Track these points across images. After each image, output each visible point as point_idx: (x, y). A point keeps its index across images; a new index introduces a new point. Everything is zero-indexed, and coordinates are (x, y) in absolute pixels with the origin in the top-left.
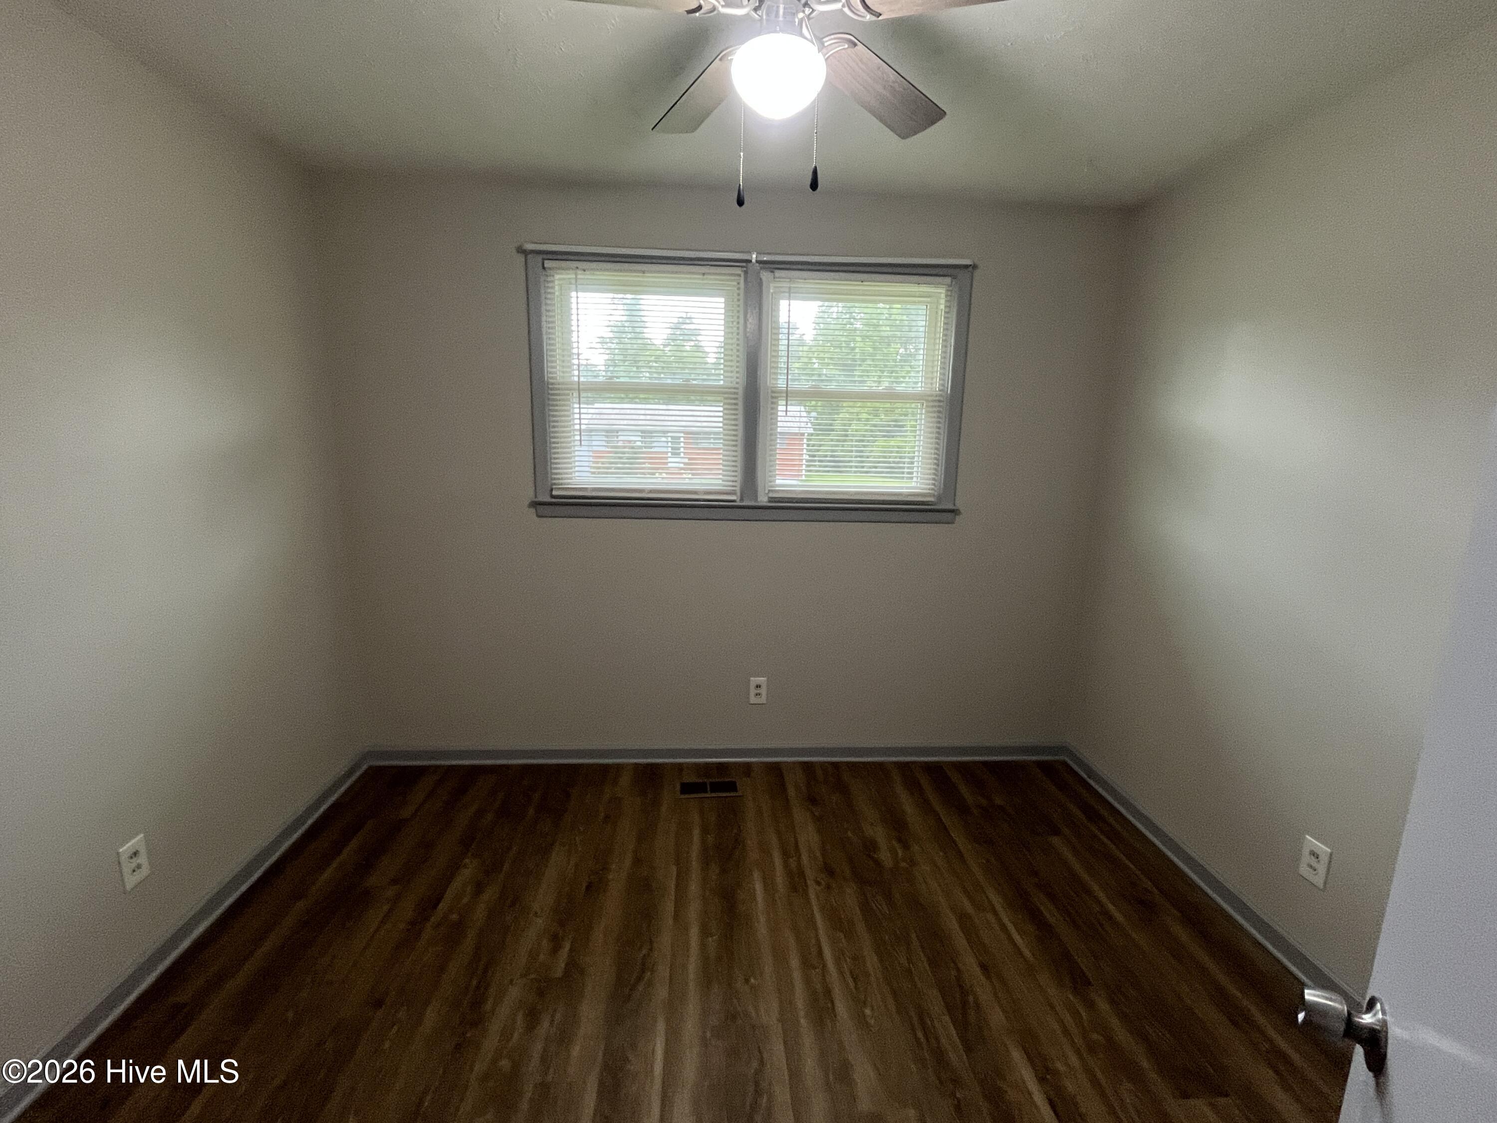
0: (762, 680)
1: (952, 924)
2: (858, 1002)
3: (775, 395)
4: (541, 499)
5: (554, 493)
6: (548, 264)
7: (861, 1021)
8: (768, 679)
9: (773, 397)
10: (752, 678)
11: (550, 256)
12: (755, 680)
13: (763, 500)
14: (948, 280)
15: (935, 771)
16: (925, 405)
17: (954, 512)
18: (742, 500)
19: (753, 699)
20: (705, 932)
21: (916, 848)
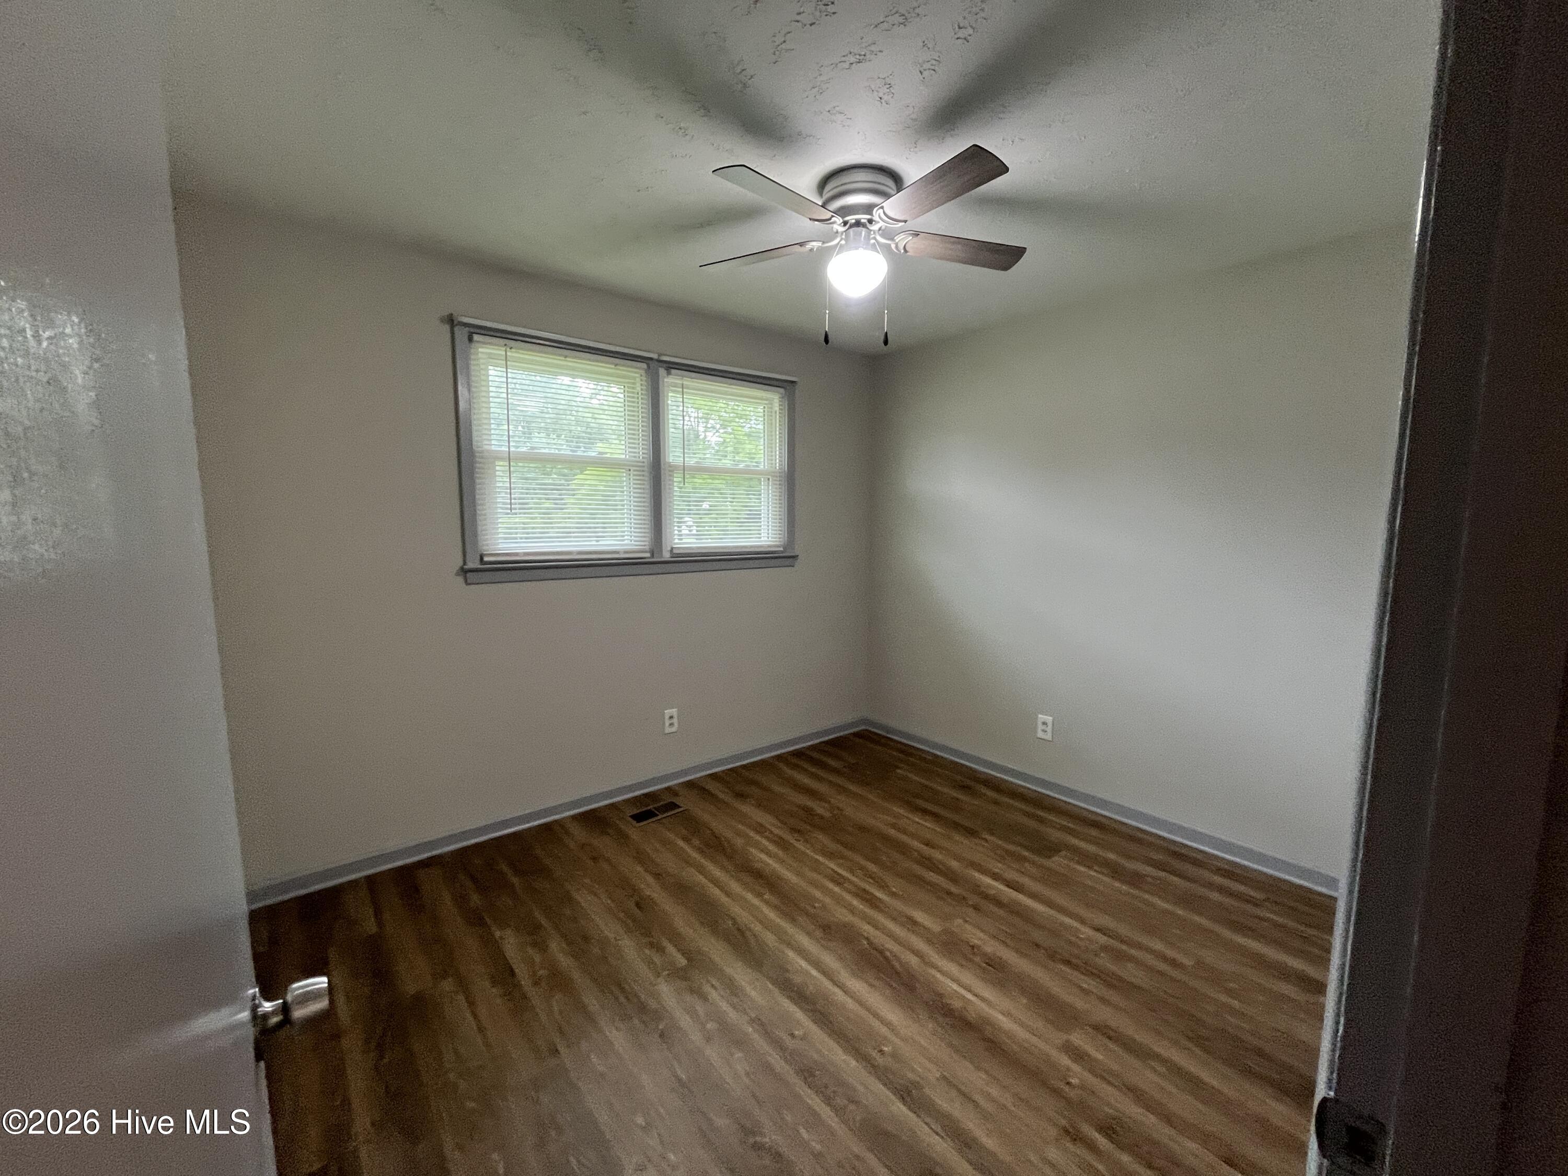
0: (674, 712)
1: (892, 832)
2: (883, 886)
3: (673, 468)
4: (470, 565)
5: (486, 559)
6: (476, 337)
7: (893, 895)
8: (678, 710)
9: (670, 471)
10: (666, 711)
11: (478, 331)
12: (668, 712)
13: (666, 556)
14: (782, 390)
15: (798, 754)
16: (771, 479)
17: (795, 557)
18: (653, 556)
19: (668, 730)
20: (759, 895)
21: (832, 800)
